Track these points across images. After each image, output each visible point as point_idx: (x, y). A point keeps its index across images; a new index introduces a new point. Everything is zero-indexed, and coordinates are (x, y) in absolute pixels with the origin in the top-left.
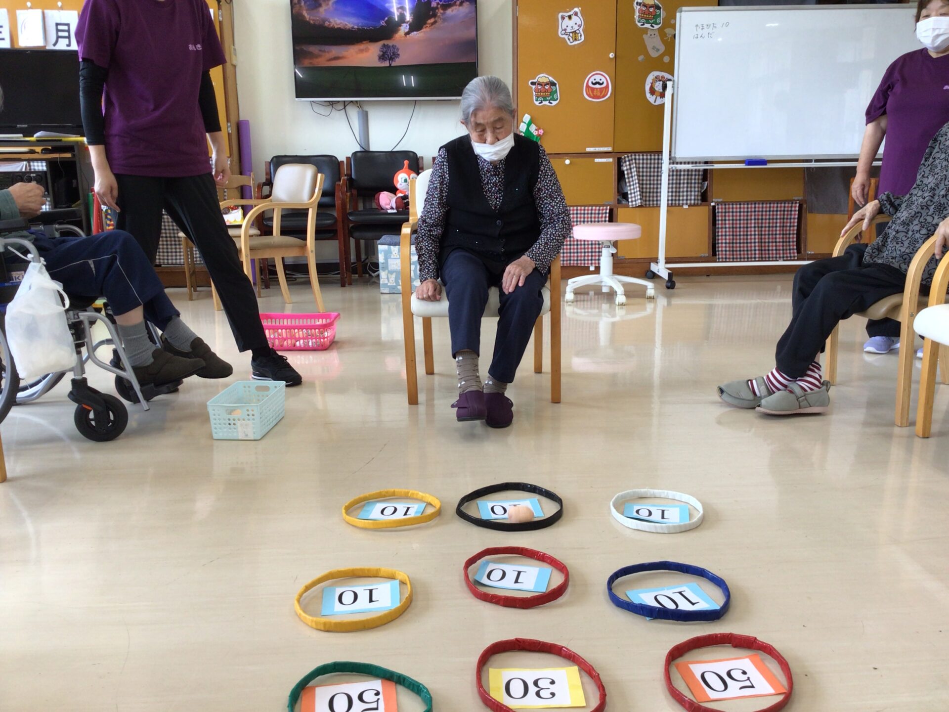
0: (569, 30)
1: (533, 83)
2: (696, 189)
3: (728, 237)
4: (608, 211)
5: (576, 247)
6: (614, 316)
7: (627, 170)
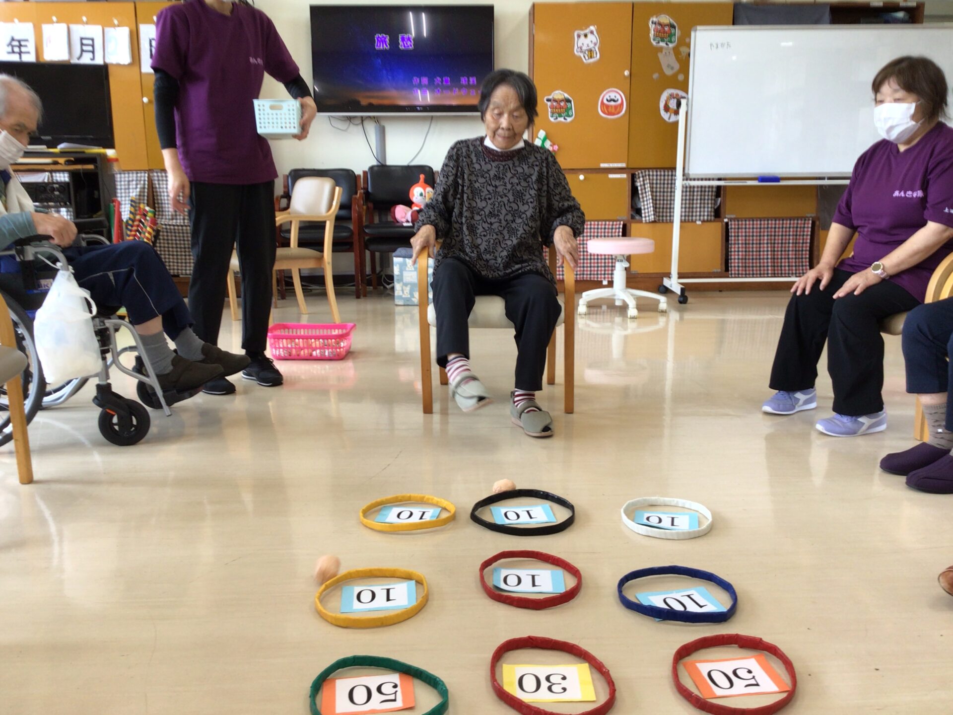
0: (584, 48)
1: (548, 100)
2: (710, 206)
3: (740, 253)
4: (621, 226)
5: (589, 261)
6: (626, 329)
7: (641, 186)
